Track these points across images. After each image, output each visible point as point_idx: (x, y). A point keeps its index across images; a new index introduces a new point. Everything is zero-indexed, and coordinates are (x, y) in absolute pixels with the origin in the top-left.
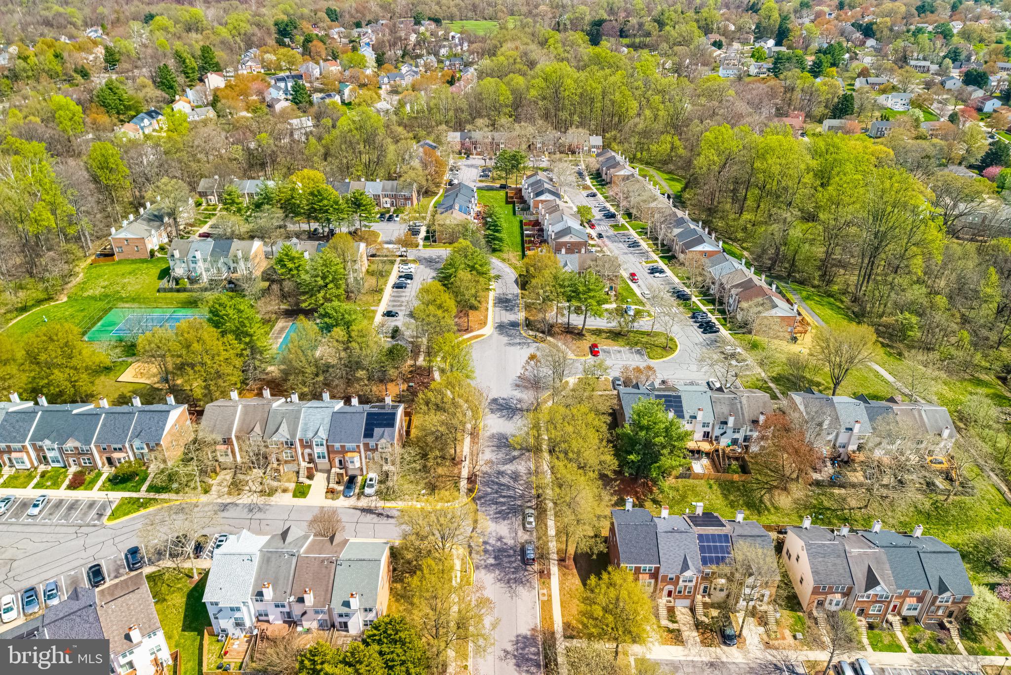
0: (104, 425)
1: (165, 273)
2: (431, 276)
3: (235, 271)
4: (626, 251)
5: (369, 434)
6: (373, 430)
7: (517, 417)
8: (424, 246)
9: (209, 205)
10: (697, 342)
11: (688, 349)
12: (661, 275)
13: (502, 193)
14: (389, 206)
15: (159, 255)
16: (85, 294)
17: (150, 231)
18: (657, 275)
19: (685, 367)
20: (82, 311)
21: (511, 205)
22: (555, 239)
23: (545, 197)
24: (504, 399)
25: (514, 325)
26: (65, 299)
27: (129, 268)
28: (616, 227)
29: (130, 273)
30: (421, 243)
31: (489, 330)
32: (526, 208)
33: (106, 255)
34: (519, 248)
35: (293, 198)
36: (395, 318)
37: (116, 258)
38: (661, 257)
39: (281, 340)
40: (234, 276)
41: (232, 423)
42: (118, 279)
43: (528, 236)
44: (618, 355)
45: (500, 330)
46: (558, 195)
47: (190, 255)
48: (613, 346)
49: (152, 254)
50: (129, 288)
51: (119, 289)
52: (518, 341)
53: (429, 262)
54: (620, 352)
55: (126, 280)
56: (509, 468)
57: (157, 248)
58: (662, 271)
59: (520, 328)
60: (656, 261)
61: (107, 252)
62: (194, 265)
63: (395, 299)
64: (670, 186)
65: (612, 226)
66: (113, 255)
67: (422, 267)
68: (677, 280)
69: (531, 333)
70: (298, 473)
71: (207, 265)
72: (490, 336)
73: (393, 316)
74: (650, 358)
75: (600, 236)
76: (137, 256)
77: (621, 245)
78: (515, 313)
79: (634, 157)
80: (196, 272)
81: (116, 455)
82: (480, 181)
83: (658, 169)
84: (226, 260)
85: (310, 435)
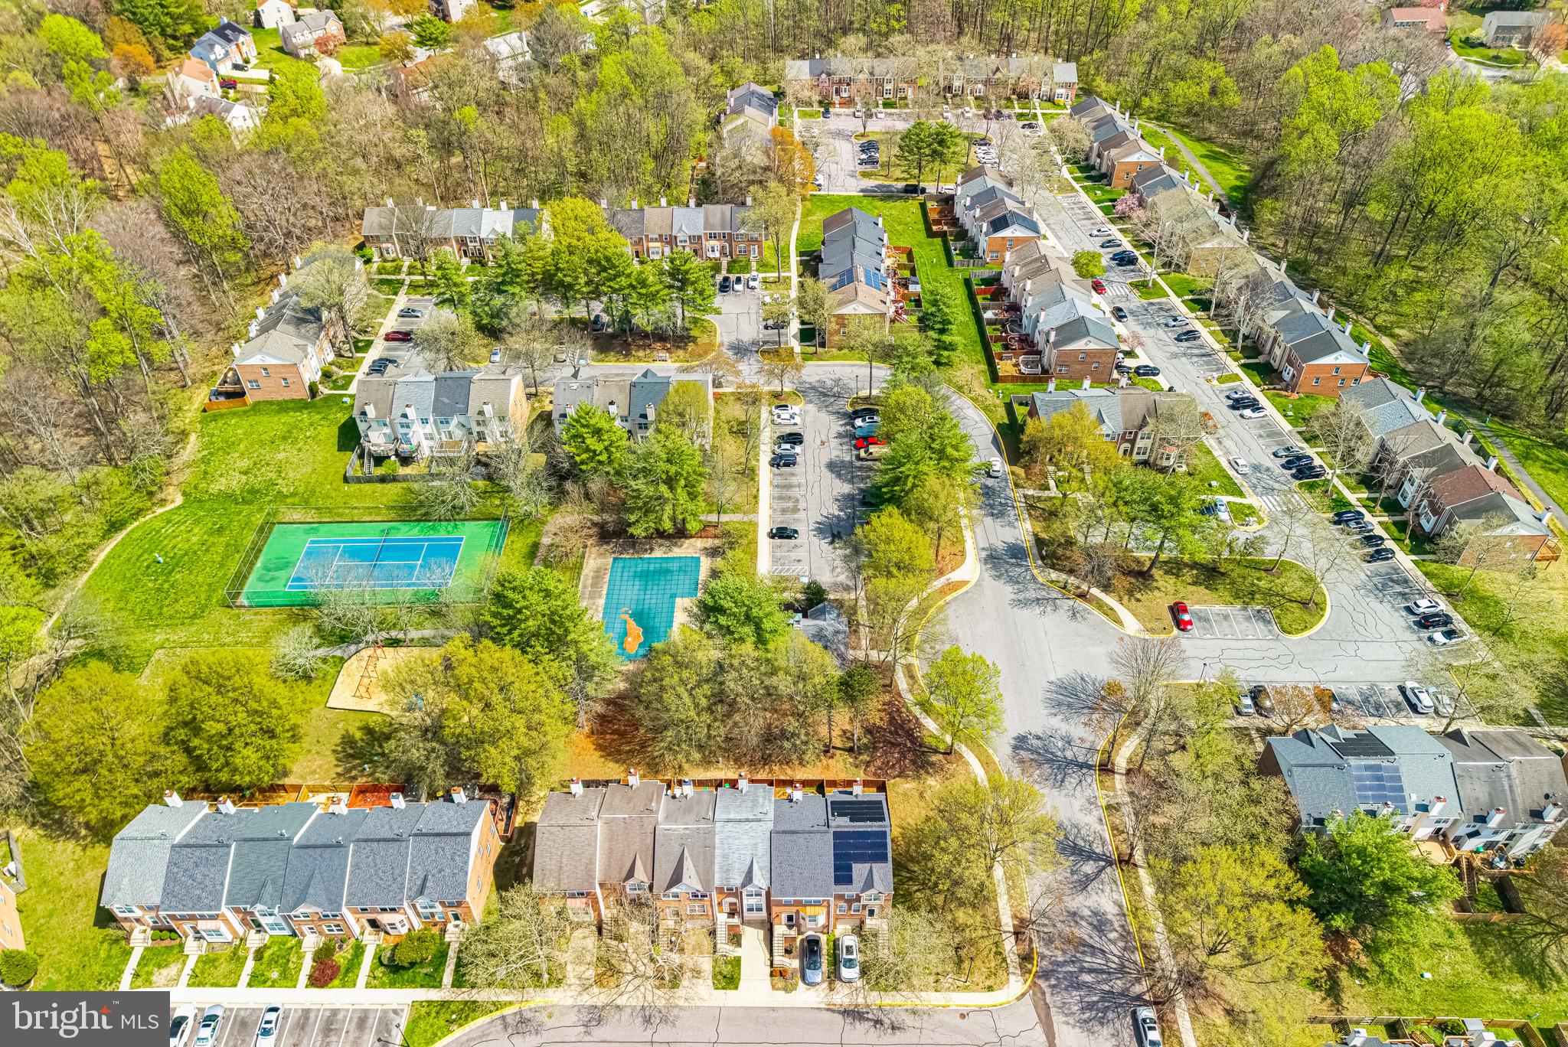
0: (356, 866)
1: (350, 436)
2: (833, 434)
3: (481, 437)
4: (1174, 349)
5: (843, 876)
6: (850, 869)
7: (1071, 781)
8: (806, 356)
9: (385, 261)
10: (1359, 583)
11: (1345, 603)
12: (1256, 415)
13: (913, 205)
14: (717, 254)
15: (327, 392)
16: (215, 488)
17: (303, 348)
18: (1247, 412)
19: (1351, 648)
20: (220, 530)
21: (938, 241)
22: (1056, 345)
23: (1012, 232)
24: (1038, 738)
25: (1016, 552)
26: (179, 500)
27: (279, 423)
28: (1142, 286)
29: (284, 438)
30: (796, 346)
31: (970, 569)
32: (971, 251)
33: (229, 395)
34: (980, 355)
35: (558, 269)
36: (792, 541)
37: (249, 399)
38: (1244, 366)
39: (602, 602)
40: (481, 448)
41: (591, 861)
42: (266, 453)
43: (991, 322)
44: (1225, 624)
45: (995, 567)
46: (1034, 228)
47: (396, 413)
48: (1212, 603)
49: (313, 391)
50: (291, 474)
51: (273, 475)
52: (1032, 594)
53: (824, 395)
54: (1226, 617)
55: (281, 456)
56: (1081, 903)
57: (318, 377)
58: (1254, 405)
59: (1030, 562)
60: (1237, 378)
61: (228, 388)
62: (404, 430)
63: (783, 492)
64: (1214, 176)
65: (1135, 286)
66: (242, 394)
67: (811, 408)
68: (1286, 426)
69: (1054, 575)
70: (713, 933)
71: (429, 428)
72: (978, 584)
73: (789, 537)
74: (1284, 631)
75: (1119, 314)
76: (287, 395)
77: (1161, 333)
78: (1010, 524)
79: (1137, 105)
80: (408, 442)
81: (385, 919)
82: (865, 175)
83: (1181, 129)
84: (462, 419)
85: (737, 880)
